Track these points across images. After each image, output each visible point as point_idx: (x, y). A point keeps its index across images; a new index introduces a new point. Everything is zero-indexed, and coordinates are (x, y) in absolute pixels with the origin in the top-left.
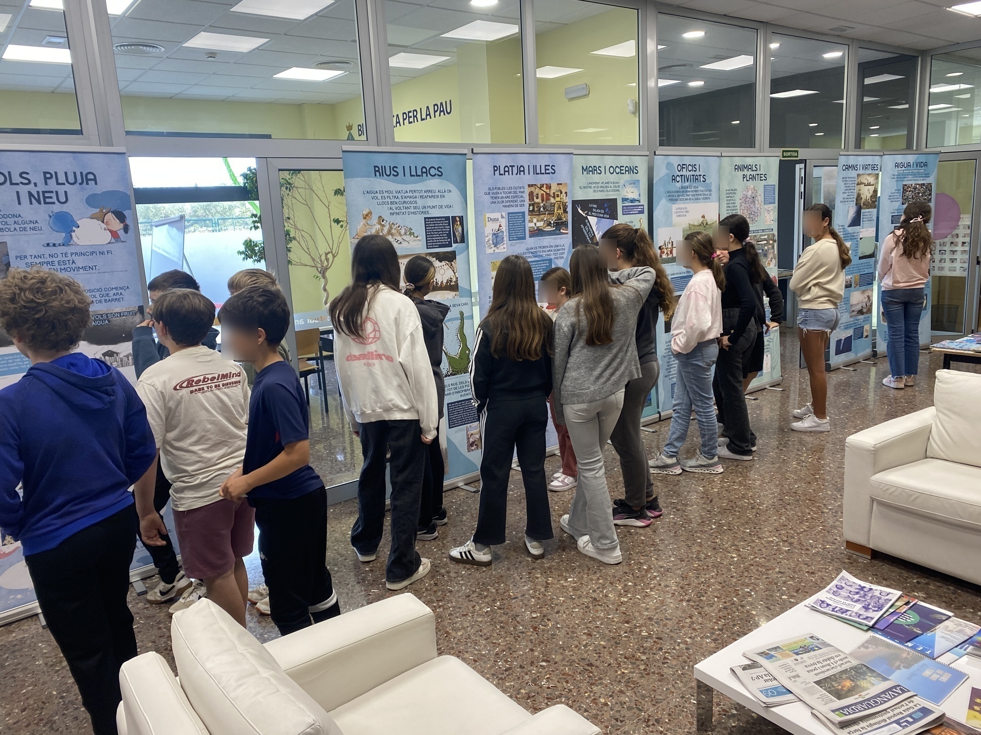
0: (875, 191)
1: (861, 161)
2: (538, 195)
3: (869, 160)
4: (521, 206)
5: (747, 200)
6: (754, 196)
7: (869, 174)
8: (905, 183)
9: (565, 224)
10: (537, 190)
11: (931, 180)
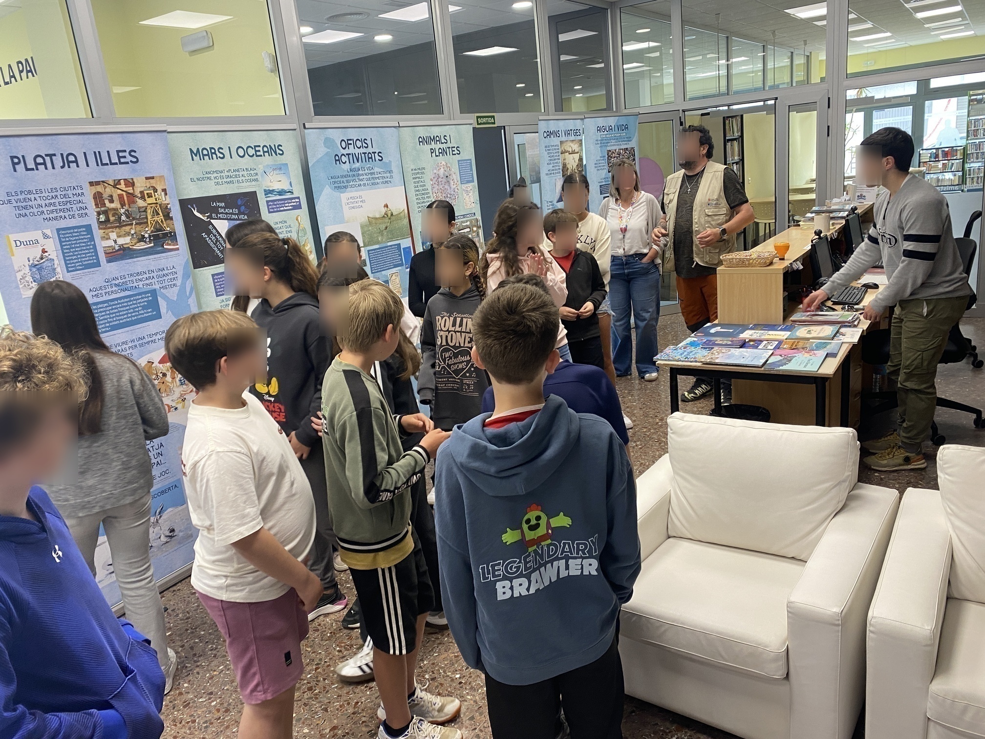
0: (581, 159)
1: (562, 126)
2: (111, 196)
3: (571, 125)
4: (81, 216)
5: (440, 180)
6: (447, 174)
7: (572, 141)
8: (609, 148)
9: (172, 236)
10: (109, 190)
11: (633, 144)
